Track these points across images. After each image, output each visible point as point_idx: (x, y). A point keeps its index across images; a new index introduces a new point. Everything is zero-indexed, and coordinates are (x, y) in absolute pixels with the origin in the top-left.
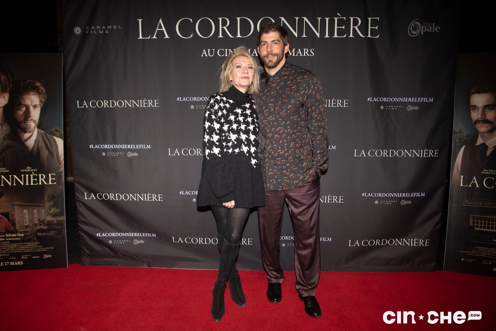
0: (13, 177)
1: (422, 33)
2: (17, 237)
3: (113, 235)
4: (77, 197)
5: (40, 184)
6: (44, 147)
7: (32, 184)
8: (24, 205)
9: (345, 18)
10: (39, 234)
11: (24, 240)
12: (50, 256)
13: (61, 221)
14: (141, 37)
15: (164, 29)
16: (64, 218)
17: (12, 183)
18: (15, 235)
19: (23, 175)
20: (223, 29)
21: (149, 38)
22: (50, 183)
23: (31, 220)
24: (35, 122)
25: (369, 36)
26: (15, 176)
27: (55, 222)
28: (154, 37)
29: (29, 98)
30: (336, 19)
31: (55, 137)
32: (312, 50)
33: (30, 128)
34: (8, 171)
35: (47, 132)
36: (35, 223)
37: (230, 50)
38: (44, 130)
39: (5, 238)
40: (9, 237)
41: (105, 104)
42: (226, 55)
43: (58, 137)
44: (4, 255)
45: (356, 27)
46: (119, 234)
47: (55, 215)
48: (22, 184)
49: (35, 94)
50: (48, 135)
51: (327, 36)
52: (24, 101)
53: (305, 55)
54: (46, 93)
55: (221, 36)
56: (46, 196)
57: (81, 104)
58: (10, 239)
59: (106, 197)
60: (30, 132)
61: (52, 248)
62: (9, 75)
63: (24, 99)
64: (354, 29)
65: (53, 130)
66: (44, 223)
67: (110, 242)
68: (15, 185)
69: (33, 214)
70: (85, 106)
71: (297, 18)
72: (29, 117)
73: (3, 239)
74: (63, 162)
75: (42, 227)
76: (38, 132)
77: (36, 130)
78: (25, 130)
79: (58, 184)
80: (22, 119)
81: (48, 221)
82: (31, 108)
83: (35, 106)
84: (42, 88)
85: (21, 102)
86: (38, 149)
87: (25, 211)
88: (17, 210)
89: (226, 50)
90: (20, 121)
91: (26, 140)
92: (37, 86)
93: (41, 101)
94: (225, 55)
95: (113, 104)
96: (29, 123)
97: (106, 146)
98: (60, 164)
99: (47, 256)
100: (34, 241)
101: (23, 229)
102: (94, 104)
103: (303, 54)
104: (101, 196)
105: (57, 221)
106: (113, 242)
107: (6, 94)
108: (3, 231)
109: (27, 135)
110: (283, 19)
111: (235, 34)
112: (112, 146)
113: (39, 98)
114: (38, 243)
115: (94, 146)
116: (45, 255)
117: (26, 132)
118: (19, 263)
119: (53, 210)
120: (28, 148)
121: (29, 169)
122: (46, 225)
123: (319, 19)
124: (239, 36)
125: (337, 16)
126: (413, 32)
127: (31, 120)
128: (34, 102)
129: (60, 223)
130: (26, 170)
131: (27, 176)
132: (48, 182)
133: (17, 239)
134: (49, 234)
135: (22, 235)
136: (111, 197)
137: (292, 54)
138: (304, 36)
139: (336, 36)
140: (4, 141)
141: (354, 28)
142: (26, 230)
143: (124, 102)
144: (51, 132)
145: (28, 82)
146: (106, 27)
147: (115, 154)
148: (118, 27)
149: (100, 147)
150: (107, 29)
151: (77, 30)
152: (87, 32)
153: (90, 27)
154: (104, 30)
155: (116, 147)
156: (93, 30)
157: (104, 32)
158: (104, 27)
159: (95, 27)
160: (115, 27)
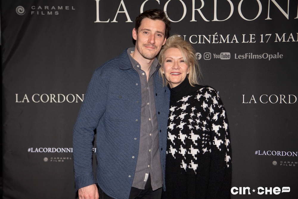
14: (98, 21)
15: (126, 11)
21: (108, 21)
28: (115, 21)
37: (204, 36)
41: (51, 98)
42: (200, 42)
55: (193, 20)
57: (20, 98)
70: (26, 100)
89: (200, 36)
94: (198, 42)
95: (62, 98)
97: (49, 150)
102: (37, 98)
111: (210, 17)
112: (56, 150)
115: (34, 150)
124: (215, 19)
137: (282, 40)
143: (75, 96)
146: (56, 8)
147: (60, 160)
148: (70, 8)
149: (41, 150)
150: (57, 10)
151: (20, 10)
152: (32, 13)
153: (37, 7)
154: (54, 11)
155: (62, 150)
156: (40, 11)
157: (54, 13)
158: (53, 8)
159: (43, 7)
160: (67, 8)
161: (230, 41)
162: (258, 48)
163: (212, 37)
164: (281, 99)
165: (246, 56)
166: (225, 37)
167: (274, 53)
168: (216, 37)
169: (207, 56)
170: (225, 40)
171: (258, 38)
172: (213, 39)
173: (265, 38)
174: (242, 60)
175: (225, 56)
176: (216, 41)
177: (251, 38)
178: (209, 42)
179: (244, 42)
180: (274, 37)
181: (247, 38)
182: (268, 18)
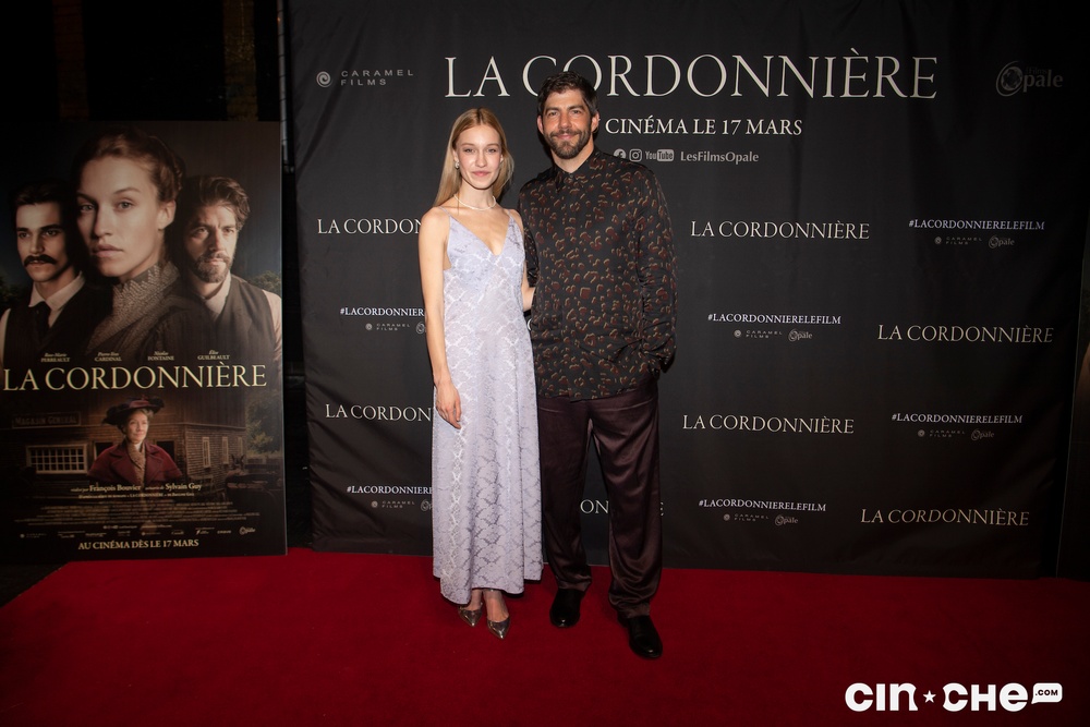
0: (181, 371)
1: (1025, 90)
2: (189, 490)
3: (380, 490)
4: (311, 412)
5: (236, 385)
6: (244, 312)
7: (219, 385)
8: (203, 427)
9: (866, 58)
10: (232, 486)
11: (201, 497)
12: (252, 530)
13: (275, 460)
14: (451, 94)
15: (498, 77)
16: (280, 455)
17: (181, 383)
18: (185, 487)
19: (201, 368)
20: (618, 79)
21: (468, 95)
22: (255, 384)
23: (217, 458)
24: (226, 261)
25: (916, 95)
26: (186, 368)
27: (264, 462)
28: (479, 94)
29: (216, 213)
30: (848, 60)
31: (265, 292)
32: (798, 123)
33: (216, 273)
34: (172, 358)
35: (249, 282)
36: (225, 463)
37: (631, 121)
38: (243, 278)
39: (165, 491)
40: (173, 491)
41: (375, 226)
42: (623, 132)
43: (272, 291)
44: (162, 526)
45: (889, 78)
46: (392, 490)
47: (264, 448)
48: (200, 384)
49: (227, 205)
50: (252, 288)
51: (829, 94)
52: (206, 218)
53: (782, 133)
54: (250, 202)
55: (613, 93)
56: (247, 409)
57: (326, 227)
58: (174, 494)
59: (370, 413)
60: (217, 281)
61: (258, 514)
62: (176, 166)
63: (205, 214)
64: (885, 81)
65: (262, 277)
66: (242, 464)
67: (375, 504)
68: (185, 386)
69: (220, 445)
70: (334, 230)
71: (769, 58)
72: (215, 251)
73: (161, 495)
74: (281, 343)
75: (238, 471)
76: (233, 280)
77: (229, 277)
78: (207, 278)
79: (271, 386)
80: (201, 254)
81: (251, 460)
82: (220, 233)
83: (227, 229)
84: (240, 192)
85: (199, 219)
86: (233, 316)
87: (206, 439)
88: (190, 437)
89: (623, 121)
90: (196, 259)
91: (209, 297)
92: (231, 189)
93: (238, 219)
94: (621, 130)
95: (392, 227)
96: (215, 263)
98: (276, 345)
99: (247, 531)
100: (222, 501)
101: (200, 474)
102: (352, 226)
103: (779, 131)
104: (358, 412)
105: (268, 460)
106: (380, 504)
107: (169, 204)
108: (161, 478)
109: (210, 287)
110: (740, 59)
111: (641, 88)
113: (235, 212)
114: (228, 503)
116: (242, 528)
117: (208, 281)
118: (191, 543)
119: (261, 438)
120: (212, 312)
121: (213, 355)
122: (247, 467)
123: (814, 59)
124: (650, 92)
125: (853, 54)
126: (1007, 88)
127: (218, 257)
128: (223, 218)
129: (271, 464)
130: (207, 358)
131: (210, 368)
132: (250, 380)
133: (188, 494)
134: (250, 486)
135: (199, 487)
136: (380, 413)
137: (758, 130)
138: (783, 94)
139: (847, 94)
140: (165, 297)
141: (886, 79)
142: (206, 477)
143: (414, 223)
144: (257, 280)
145: (213, 179)
146: (382, 72)
147: (393, 328)
148: (405, 73)
149: (361, 311)
150: (383, 76)
151: (324, 78)
152: (343, 82)
153: (350, 73)
154: (377, 78)
155: (394, 312)
156: (355, 78)
157: (378, 82)
158: (377, 73)
159: (360, 73)
160: (399, 73)
161: (673, 130)
162: (718, 143)
163: (644, 123)
164: (753, 229)
165: (697, 157)
166: (665, 124)
167: (744, 152)
168: (650, 123)
169: (636, 155)
170: (666, 127)
171: (719, 127)
172: (645, 126)
173: (731, 127)
174: (693, 163)
175: (665, 155)
176: (650, 130)
177: (708, 126)
178: (639, 131)
179: (696, 132)
180: (744, 125)
181: (702, 126)
182: (737, 93)
